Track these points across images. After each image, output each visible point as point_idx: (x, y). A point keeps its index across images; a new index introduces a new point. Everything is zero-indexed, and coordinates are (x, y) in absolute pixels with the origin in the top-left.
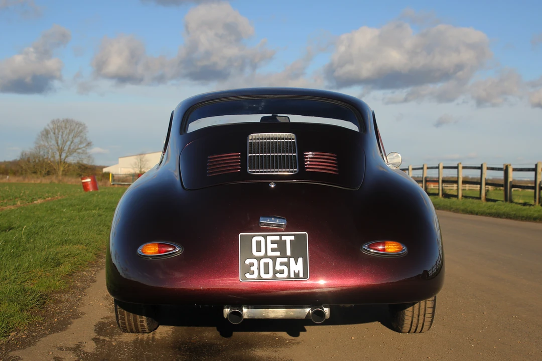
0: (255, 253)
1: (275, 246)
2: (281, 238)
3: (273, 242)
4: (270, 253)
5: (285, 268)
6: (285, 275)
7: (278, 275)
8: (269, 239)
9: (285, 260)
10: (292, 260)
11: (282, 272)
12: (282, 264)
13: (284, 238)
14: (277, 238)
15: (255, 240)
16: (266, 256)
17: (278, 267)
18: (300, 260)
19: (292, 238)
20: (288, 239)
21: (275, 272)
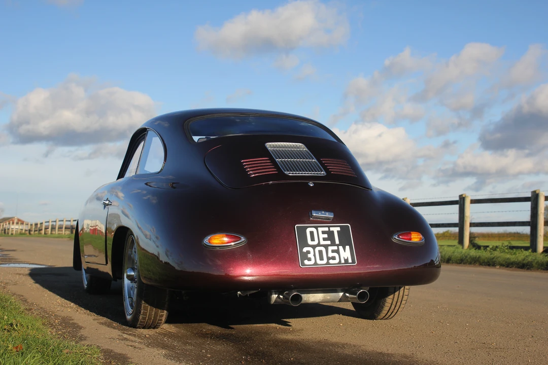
0: (310, 242)
1: (326, 236)
2: (329, 229)
3: (323, 232)
4: (322, 242)
5: (336, 255)
6: (337, 261)
7: (331, 261)
8: (320, 229)
9: (335, 248)
10: (341, 248)
11: (334, 258)
12: (333, 251)
13: (332, 229)
14: (326, 229)
15: (308, 230)
16: (319, 245)
17: (331, 254)
18: (348, 248)
19: (339, 229)
20: (336, 230)
21: (329, 259)
